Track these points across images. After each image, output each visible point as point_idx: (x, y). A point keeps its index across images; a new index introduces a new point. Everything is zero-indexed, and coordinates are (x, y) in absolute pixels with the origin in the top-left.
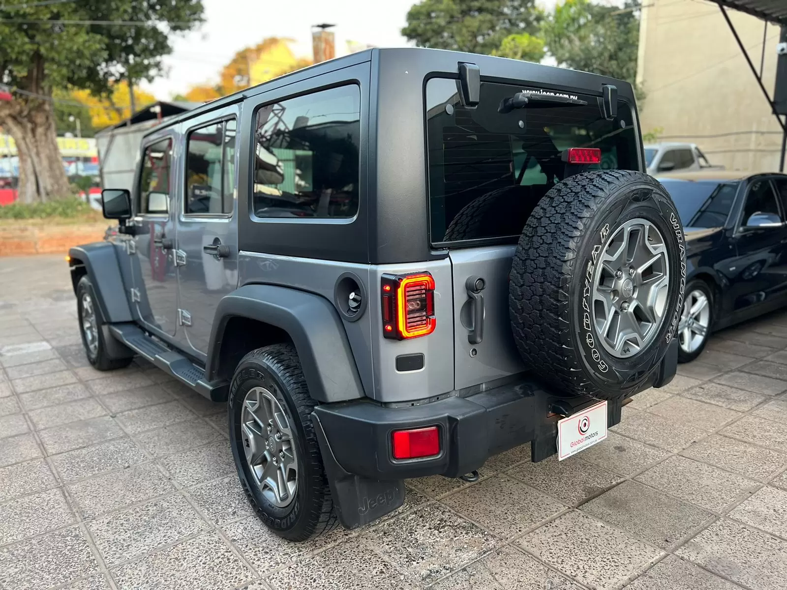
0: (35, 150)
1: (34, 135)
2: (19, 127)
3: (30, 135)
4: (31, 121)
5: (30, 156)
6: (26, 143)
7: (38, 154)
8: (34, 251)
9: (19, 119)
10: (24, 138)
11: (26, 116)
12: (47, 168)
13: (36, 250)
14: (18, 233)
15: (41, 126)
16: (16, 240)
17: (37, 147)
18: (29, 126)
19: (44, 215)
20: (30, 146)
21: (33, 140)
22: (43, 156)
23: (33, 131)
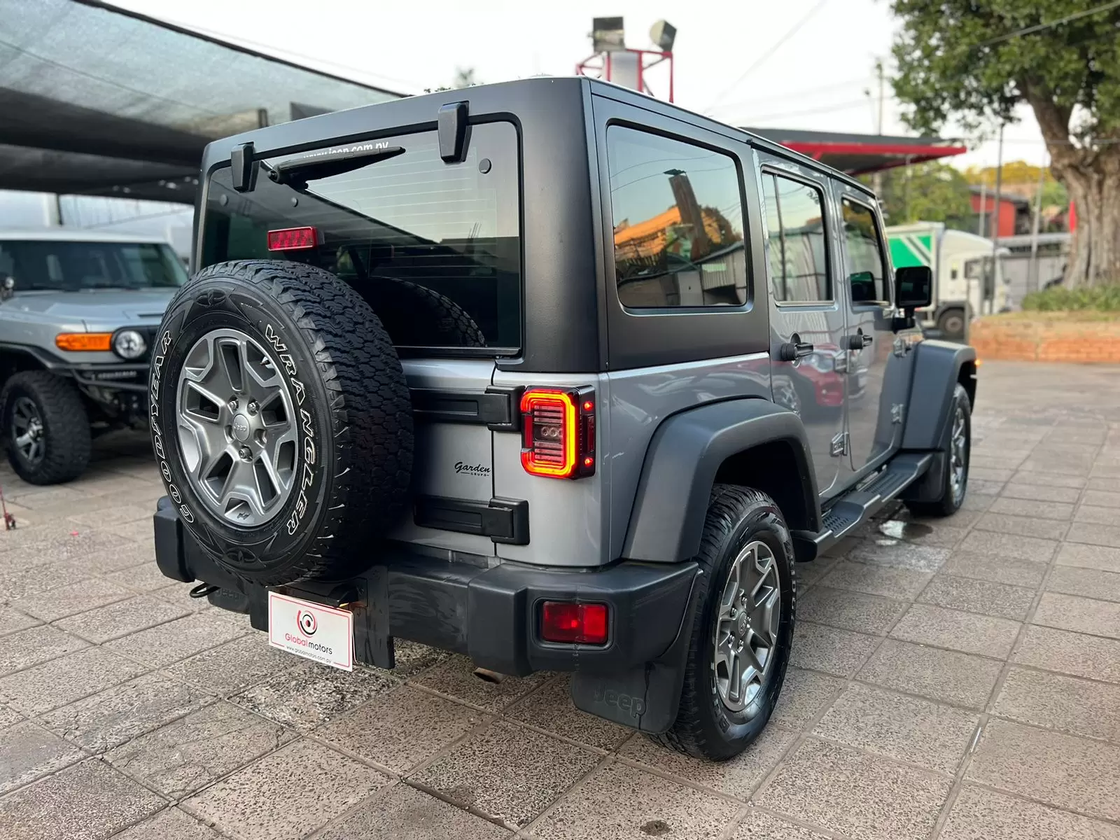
0: (1096, 212)
1: (1100, 191)
2: (1083, 181)
3: (1094, 190)
4: (1099, 171)
5: (1089, 222)
6: (1087, 204)
7: (1100, 218)
8: (1033, 356)
9: (1082, 169)
10: (1085, 197)
11: (1090, 165)
12: (1110, 237)
13: (1037, 354)
14: (1021, 330)
15: (1111, 175)
16: (1018, 339)
17: (1101, 208)
18: (1096, 177)
19: (1076, 306)
20: (1092, 206)
21: (1097, 197)
22: (1107, 220)
23: (1100, 184)
